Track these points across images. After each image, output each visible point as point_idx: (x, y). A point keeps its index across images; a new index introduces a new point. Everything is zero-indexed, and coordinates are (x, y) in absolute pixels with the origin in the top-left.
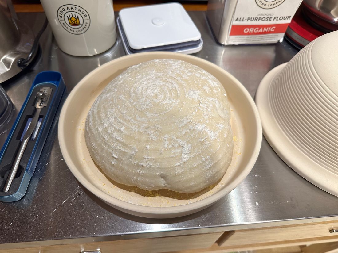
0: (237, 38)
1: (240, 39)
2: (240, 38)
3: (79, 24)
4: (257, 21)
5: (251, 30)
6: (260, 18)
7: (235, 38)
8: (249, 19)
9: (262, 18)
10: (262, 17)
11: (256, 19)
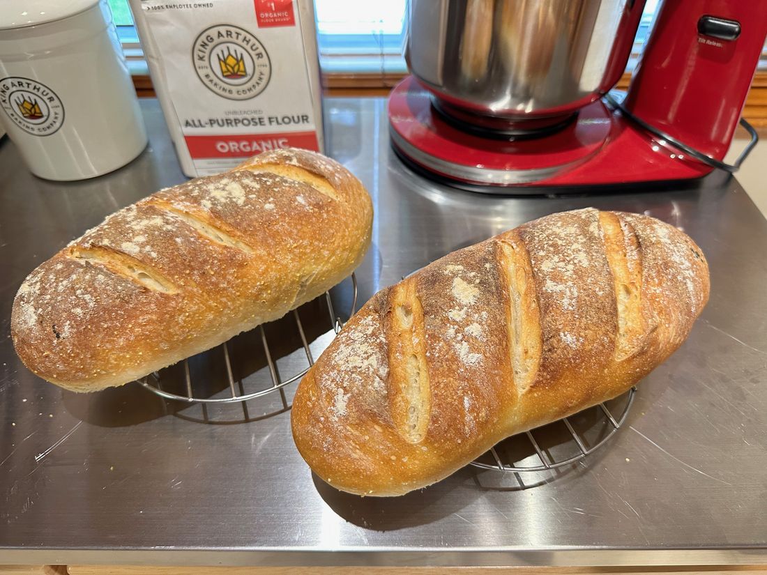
0: (213, 163)
1: (218, 165)
2: (219, 163)
3: (40, 115)
4: (232, 126)
5: (233, 146)
6: (237, 121)
7: (209, 163)
8: (212, 122)
9: (241, 119)
10: (240, 117)
11: (228, 122)
